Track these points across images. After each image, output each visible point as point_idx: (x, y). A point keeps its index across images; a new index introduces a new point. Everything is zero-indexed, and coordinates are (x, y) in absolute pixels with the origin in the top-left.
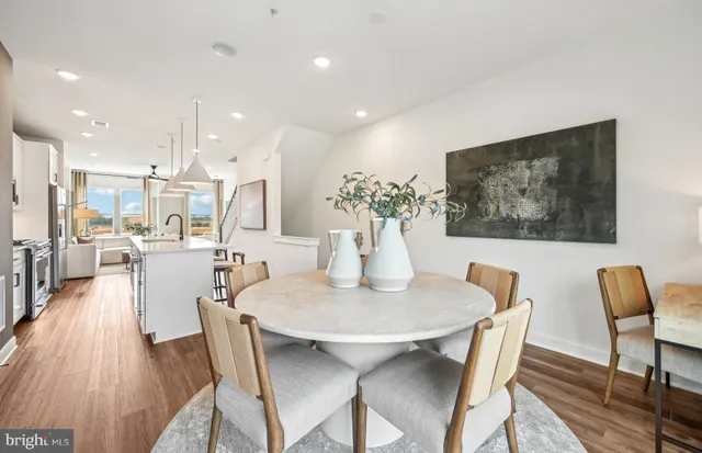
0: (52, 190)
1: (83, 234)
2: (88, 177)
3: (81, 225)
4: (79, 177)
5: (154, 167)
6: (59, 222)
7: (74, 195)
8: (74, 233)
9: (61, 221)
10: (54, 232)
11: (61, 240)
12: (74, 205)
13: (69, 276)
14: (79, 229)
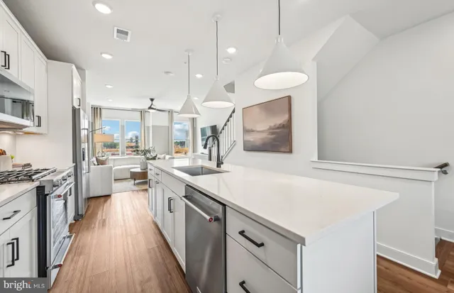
0: (75, 113)
1: (100, 155)
2: (103, 111)
3: (99, 147)
4: (96, 111)
5: (152, 100)
6: (83, 147)
7: (93, 124)
8: (94, 155)
9: (84, 146)
10: (77, 157)
11: (85, 165)
12: (93, 131)
13: (91, 196)
14: (97, 151)
